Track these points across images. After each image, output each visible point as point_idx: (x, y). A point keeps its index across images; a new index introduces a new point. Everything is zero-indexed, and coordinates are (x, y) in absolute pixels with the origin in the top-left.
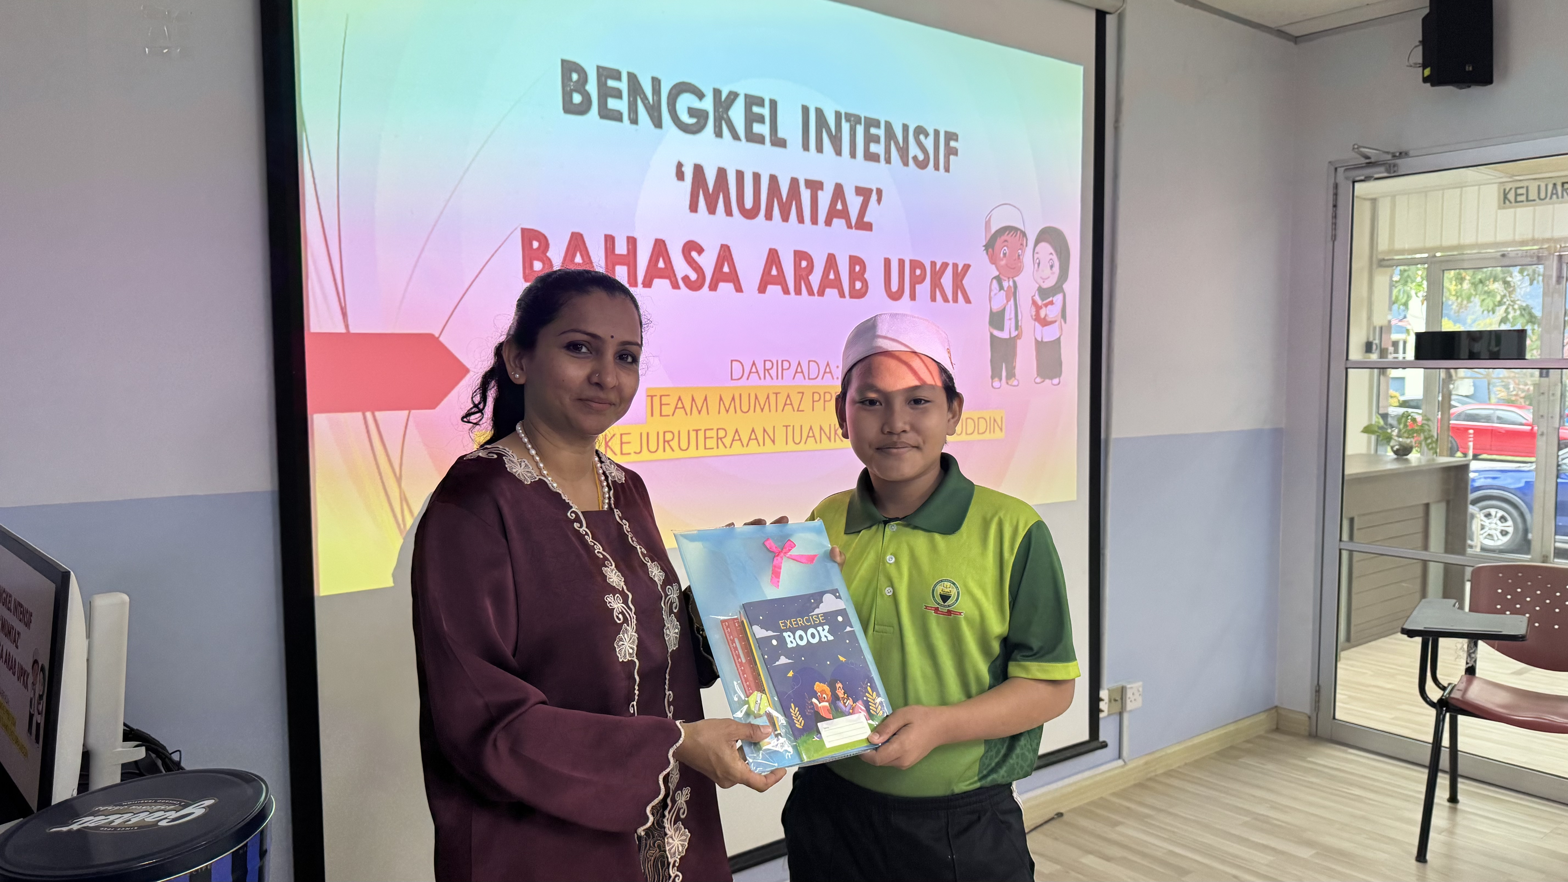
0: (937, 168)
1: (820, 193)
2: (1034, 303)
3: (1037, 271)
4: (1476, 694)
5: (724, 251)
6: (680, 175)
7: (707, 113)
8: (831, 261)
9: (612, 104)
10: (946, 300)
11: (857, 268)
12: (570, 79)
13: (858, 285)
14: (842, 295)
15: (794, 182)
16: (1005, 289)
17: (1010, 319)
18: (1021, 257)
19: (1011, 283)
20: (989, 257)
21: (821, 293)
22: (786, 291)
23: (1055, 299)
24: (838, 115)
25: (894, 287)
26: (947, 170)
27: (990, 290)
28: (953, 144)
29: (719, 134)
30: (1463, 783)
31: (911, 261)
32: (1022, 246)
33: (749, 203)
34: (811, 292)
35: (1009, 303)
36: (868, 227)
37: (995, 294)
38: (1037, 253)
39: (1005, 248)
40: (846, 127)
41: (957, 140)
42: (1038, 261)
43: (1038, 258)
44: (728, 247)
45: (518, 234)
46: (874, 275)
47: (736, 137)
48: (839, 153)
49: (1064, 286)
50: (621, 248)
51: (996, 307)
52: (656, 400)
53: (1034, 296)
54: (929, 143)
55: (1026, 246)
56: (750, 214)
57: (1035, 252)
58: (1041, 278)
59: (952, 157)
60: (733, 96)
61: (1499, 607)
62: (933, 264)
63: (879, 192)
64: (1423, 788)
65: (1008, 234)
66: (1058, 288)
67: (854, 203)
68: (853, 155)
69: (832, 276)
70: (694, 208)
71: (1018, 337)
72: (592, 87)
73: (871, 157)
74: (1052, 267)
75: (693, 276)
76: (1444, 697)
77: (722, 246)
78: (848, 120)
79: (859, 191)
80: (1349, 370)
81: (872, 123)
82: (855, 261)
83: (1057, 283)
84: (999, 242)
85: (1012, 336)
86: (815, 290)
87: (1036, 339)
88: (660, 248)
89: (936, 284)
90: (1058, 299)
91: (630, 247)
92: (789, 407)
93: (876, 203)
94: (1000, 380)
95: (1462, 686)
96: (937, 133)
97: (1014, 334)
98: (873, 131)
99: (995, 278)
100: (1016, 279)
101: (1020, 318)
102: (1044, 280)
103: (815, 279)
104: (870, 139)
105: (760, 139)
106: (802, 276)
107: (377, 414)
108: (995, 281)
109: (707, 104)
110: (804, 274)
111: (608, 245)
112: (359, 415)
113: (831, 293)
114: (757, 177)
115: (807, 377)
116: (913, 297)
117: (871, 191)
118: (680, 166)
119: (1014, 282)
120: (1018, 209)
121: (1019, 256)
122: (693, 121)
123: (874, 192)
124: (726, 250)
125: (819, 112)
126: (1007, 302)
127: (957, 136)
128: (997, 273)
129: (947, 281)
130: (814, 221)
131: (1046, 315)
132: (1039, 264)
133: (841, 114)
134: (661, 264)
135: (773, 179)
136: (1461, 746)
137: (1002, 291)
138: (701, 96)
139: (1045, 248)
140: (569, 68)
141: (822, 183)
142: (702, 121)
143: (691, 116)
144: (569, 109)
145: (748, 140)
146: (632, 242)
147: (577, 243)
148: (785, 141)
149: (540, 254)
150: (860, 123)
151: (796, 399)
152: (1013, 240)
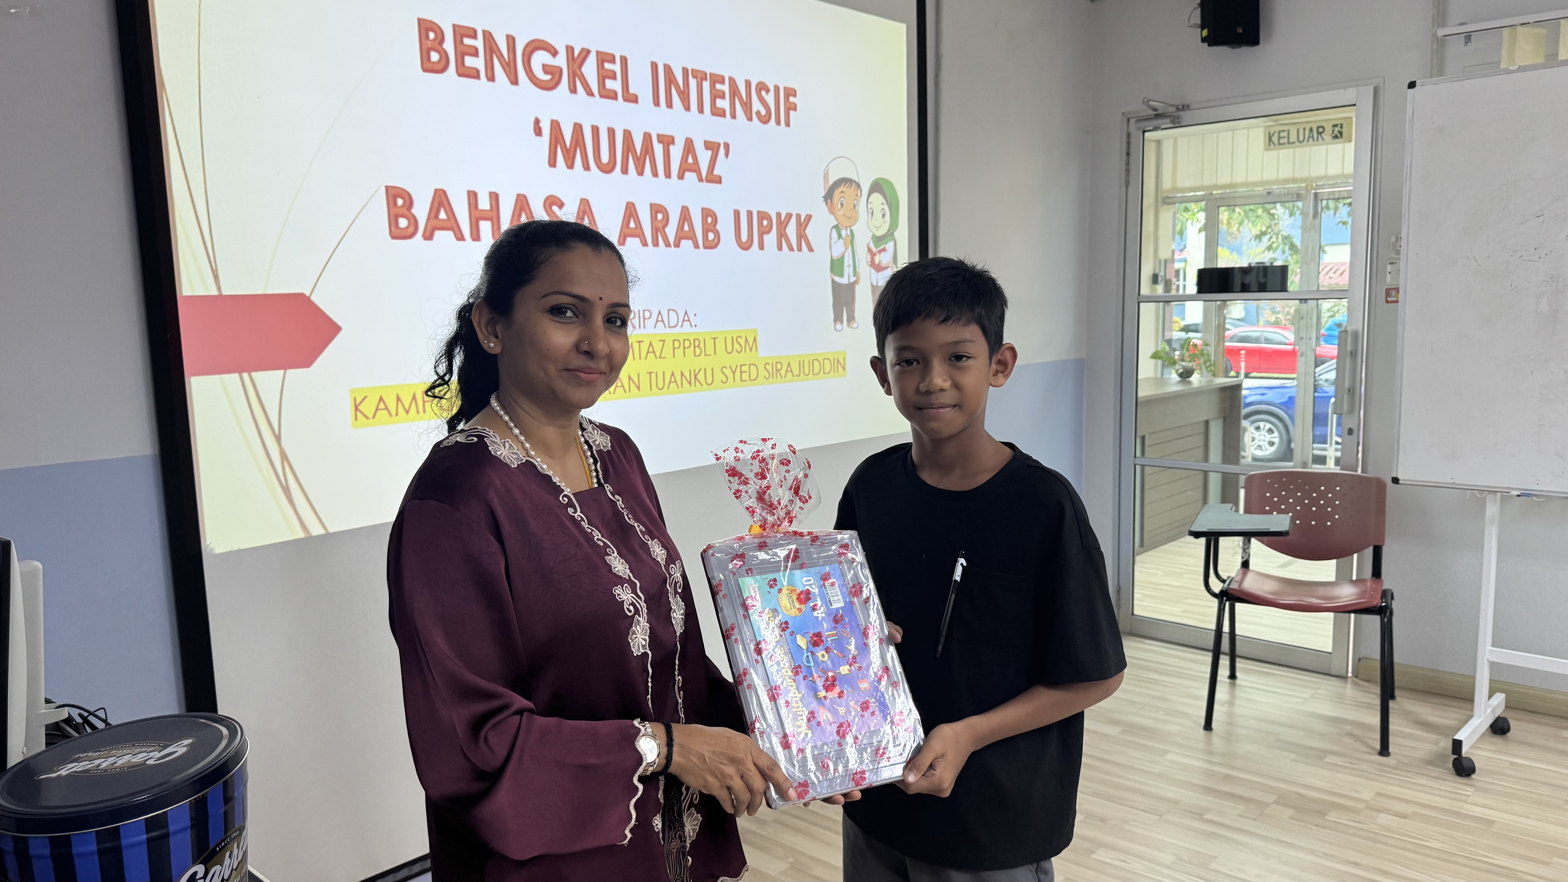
0: (778, 123)
1: (671, 147)
2: (870, 250)
3: (871, 220)
4: (1250, 584)
5: (584, 204)
6: (538, 132)
7: (561, 70)
8: (685, 215)
9: (469, 61)
10: (791, 249)
11: (710, 220)
12: (427, 37)
13: (711, 236)
14: (697, 246)
15: (647, 137)
16: (844, 237)
17: (849, 266)
18: (857, 207)
19: (849, 232)
20: (828, 207)
21: (677, 245)
22: (645, 244)
23: (887, 246)
24: (685, 71)
25: (744, 237)
26: (788, 124)
27: (831, 239)
28: (792, 99)
29: (573, 90)
30: (1240, 662)
31: (758, 212)
32: (856, 197)
33: (605, 158)
34: (668, 245)
35: (848, 251)
36: (718, 180)
37: (835, 243)
38: (871, 203)
39: (842, 199)
40: (693, 83)
41: (795, 96)
42: (871, 211)
43: (871, 208)
44: (588, 201)
45: (383, 191)
46: (725, 226)
47: (590, 93)
48: (687, 108)
49: (895, 234)
50: (484, 204)
51: (836, 254)
53: (869, 243)
54: (770, 98)
55: (861, 196)
56: (607, 169)
57: (869, 202)
58: (875, 226)
59: (792, 113)
60: (586, 53)
61: (1267, 508)
62: (779, 215)
63: (727, 146)
64: (1208, 669)
65: (844, 186)
66: (889, 235)
67: (704, 157)
68: (701, 110)
69: (686, 228)
70: (553, 163)
71: (856, 282)
72: (449, 45)
73: (718, 113)
74: (884, 216)
76: (1224, 589)
77: (582, 200)
78: (694, 77)
79: (708, 145)
80: (1142, 305)
81: (717, 79)
82: (707, 213)
83: (888, 231)
84: (837, 193)
85: (851, 281)
86: (672, 243)
87: (872, 283)
88: (523, 204)
89: (782, 235)
90: (890, 246)
91: (493, 203)
92: (651, 355)
93: (724, 157)
94: (842, 323)
95: (1238, 578)
96: (777, 89)
97: (853, 279)
98: (719, 86)
99: (834, 227)
100: (852, 228)
101: (857, 265)
102: (877, 228)
103: (671, 231)
104: (716, 95)
105: (613, 96)
106: (659, 229)
107: (253, 374)
108: (834, 230)
109: (561, 61)
110: (660, 225)
111: (471, 201)
112: (236, 376)
113: (686, 244)
114: (611, 132)
115: (667, 325)
116: (761, 247)
117: (719, 145)
118: (537, 122)
119: (851, 231)
120: (853, 162)
121: (855, 206)
122: (548, 77)
123: (722, 147)
124: (586, 204)
125: (668, 69)
126: (846, 250)
127: (795, 91)
128: (836, 223)
129: (791, 230)
130: (668, 175)
131: (880, 261)
132: (872, 213)
133: (687, 70)
135: (627, 135)
136: (1238, 631)
137: (841, 240)
138: (554, 53)
139: (877, 198)
140: (425, 27)
141: (673, 138)
142: (557, 78)
143: (546, 73)
144: (428, 67)
145: (601, 96)
146: (494, 197)
147: (441, 199)
148: (637, 97)
149: (405, 211)
150: (706, 79)
151: (657, 347)
152: (849, 191)
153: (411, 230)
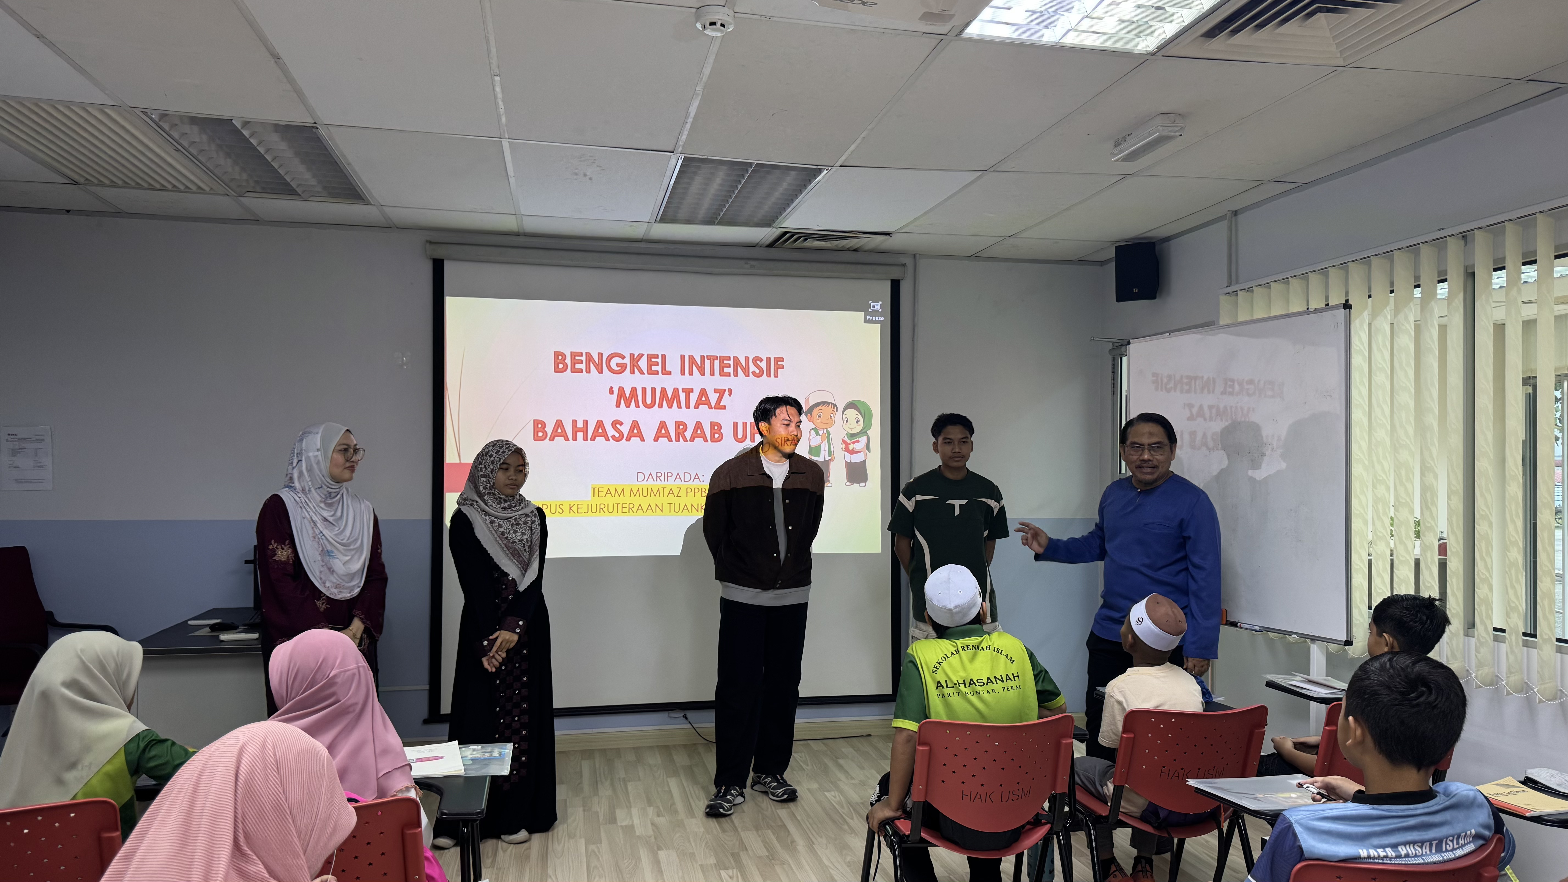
0: (769, 375)
1: (691, 394)
2: (844, 441)
3: (846, 424)
5: (635, 423)
6: (611, 392)
7: (626, 364)
8: (699, 425)
9: (578, 366)
11: (715, 428)
12: (558, 359)
13: (715, 436)
14: (706, 441)
15: (676, 390)
16: (821, 435)
17: (824, 451)
18: (833, 417)
19: (825, 431)
20: (807, 419)
21: (691, 440)
22: (670, 440)
23: (860, 439)
24: (703, 357)
25: (740, 435)
27: (810, 436)
28: (781, 363)
29: (632, 372)
32: (832, 412)
33: (649, 401)
34: (684, 440)
35: (824, 442)
36: (724, 408)
37: (812, 438)
38: (846, 415)
39: (817, 414)
40: (707, 362)
41: (783, 361)
42: (846, 419)
45: (532, 421)
46: (727, 431)
47: (642, 373)
48: (703, 374)
49: (868, 432)
50: (580, 425)
51: (812, 445)
52: (596, 490)
53: (844, 437)
54: (763, 364)
55: (837, 411)
56: (649, 407)
57: (844, 414)
58: (850, 428)
59: (780, 370)
60: (641, 356)
63: (730, 391)
65: (822, 406)
66: (863, 432)
67: (713, 398)
68: (712, 374)
69: (699, 432)
70: (618, 405)
71: (831, 460)
72: (568, 361)
73: (723, 374)
74: (857, 422)
75: (617, 435)
77: (634, 421)
78: (708, 359)
79: (717, 391)
81: (723, 359)
82: (713, 424)
83: (861, 431)
84: (813, 411)
85: (826, 460)
86: (688, 439)
87: (845, 461)
88: (600, 424)
90: (863, 439)
92: (670, 495)
93: (726, 396)
96: (768, 359)
98: (726, 362)
99: (812, 429)
101: (832, 450)
103: (688, 434)
104: (724, 366)
105: (656, 373)
106: (680, 433)
108: (812, 431)
109: (627, 361)
110: (681, 431)
111: (574, 424)
113: (698, 440)
114: (654, 390)
115: (683, 480)
117: (724, 390)
118: (611, 388)
119: (828, 431)
120: (830, 393)
121: (831, 417)
122: (619, 368)
123: (727, 391)
124: (637, 423)
125: (692, 358)
126: (822, 442)
127: (783, 359)
128: (813, 427)
130: (688, 407)
131: (853, 448)
132: (847, 421)
133: (704, 356)
134: (600, 431)
135: (663, 389)
137: (817, 436)
138: (623, 357)
139: (852, 412)
140: (557, 354)
141: (692, 389)
142: (624, 368)
143: (618, 367)
144: (557, 370)
145: (648, 374)
146: (586, 423)
147: (559, 424)
148: (671, 372)
149: (542, 430)
150: (717, 359)
151: (676, 491)
152: (827, 410)
153: (544, 437)
